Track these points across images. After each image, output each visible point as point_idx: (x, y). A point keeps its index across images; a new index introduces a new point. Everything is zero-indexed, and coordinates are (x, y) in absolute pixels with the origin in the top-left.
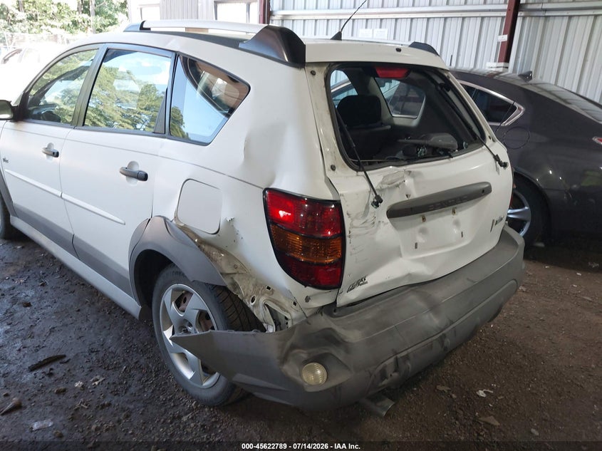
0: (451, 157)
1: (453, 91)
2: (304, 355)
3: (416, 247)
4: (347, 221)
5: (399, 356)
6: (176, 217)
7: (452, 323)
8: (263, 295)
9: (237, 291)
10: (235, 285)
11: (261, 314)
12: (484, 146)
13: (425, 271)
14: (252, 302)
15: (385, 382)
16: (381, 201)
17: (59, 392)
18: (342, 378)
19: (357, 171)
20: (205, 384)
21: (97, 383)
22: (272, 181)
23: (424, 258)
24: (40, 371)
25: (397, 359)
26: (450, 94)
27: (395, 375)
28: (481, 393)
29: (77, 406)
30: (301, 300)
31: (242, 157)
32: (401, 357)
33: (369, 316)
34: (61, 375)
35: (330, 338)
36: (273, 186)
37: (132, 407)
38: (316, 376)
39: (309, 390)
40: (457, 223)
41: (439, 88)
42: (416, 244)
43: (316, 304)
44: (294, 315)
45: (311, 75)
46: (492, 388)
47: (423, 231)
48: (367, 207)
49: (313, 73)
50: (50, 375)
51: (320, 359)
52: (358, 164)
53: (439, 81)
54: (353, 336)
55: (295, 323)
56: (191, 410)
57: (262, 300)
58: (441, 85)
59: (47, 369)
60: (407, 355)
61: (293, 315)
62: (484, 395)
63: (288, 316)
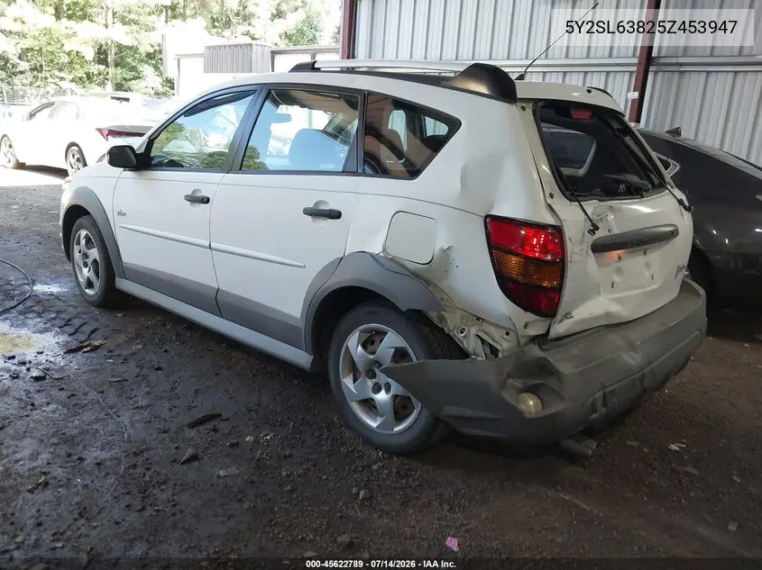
0: (643, 197)
1: (630, 135)
2: (519, 383)
3: (613, 287)
4: (569, 245)
5: (607, 390)
6: (384, 250)
7: (650, 363)
8: (473, 325)
9: (444, 323)
10: (442, 319)
11: (471, 344)
12: (667, 191)
13: (622, 311)
14: (462, 333)
15: (594, 416)
16: (597, 229)
17: (232, 445)
18: (556, 407)
19: (571, 201)
20: (395, 430)
21: (268, 438)
22: (492, 207)
23: (620, 298)
24: (202, 428)
25: (604, 393)
26: (628, 139)
27: (603, 410)
28: (674, 447)
29: (258, 456)
30: (520, 326)
31: (458, 187)
32: (609, 392)
33: (575, 351)
34: (226, 431)
35: (544, 369)
36: (493, 213)
37: (316, 456)
38: (529, 406)
39: (528, 416)
40: (647, 265)
41: (617, 132)
42: (613, 283)
43: (533, 332)
44: (506, 345)
45: (523, 112)
46: (683, 443)
47: (619, 271)
48: (583, 234)
49: (523, 108)
50: (215, 430)
51: (533, 390)
52: (572, 195)
53: (616, 126)
54: (565, 368)
55: (505, 354)
56: (378, 460)
57: (473, 331)
58: (618, 129)
59: (210, 425)
60: (613, 390)
61: (504, 345)
62: (678, 449)
63: (499, 348)
